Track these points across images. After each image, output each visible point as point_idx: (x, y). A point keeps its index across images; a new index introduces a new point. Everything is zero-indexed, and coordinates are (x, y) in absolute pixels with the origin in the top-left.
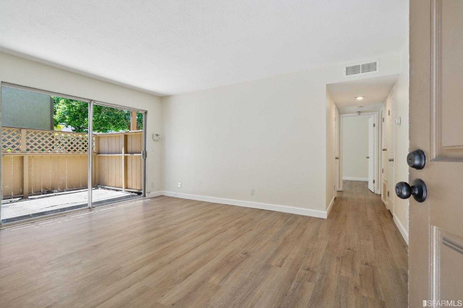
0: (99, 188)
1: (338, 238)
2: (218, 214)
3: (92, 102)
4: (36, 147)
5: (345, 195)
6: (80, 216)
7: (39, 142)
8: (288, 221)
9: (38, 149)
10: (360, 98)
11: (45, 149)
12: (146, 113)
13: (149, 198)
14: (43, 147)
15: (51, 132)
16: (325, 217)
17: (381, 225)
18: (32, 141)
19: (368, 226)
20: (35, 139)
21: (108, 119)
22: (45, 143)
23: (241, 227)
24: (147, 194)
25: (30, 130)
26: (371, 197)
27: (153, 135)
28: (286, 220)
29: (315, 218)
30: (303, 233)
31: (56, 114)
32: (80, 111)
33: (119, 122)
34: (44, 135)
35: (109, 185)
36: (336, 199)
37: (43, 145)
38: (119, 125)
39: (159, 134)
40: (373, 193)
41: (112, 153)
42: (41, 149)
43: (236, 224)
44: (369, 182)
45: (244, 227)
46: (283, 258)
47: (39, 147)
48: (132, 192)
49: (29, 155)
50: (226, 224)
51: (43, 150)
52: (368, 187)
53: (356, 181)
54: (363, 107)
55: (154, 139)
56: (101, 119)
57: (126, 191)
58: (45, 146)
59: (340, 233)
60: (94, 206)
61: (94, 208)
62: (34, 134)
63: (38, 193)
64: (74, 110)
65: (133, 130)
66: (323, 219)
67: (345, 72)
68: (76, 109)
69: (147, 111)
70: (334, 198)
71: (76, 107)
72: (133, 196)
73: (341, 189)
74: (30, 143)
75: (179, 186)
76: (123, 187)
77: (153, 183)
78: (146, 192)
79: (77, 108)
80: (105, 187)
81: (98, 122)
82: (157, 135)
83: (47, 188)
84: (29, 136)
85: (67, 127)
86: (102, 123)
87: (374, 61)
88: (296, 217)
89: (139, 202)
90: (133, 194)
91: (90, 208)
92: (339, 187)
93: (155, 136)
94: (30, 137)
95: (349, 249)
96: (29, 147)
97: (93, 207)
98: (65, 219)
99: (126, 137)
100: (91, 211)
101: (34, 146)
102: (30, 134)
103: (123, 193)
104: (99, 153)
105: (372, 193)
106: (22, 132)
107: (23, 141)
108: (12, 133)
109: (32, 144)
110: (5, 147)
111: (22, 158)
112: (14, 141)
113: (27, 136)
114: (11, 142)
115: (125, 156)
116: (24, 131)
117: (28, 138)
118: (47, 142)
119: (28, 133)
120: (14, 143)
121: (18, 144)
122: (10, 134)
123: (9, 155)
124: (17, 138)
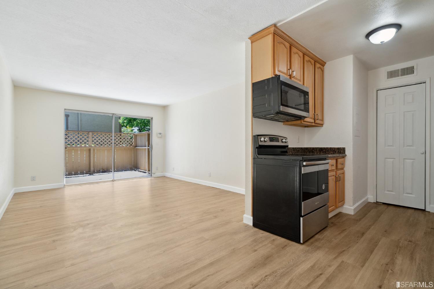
3: (114, 115)
4: (98, 143)
7: (99, 139)
9: (98, 144)
11: (103, 144)
12: (152, 119)
18: (95, 139)
20: (97, 138)
22: (102, 141)
24: (152, 175)
25: (94, 133)
31: (120, 119)
34: (102, 135)
35: (141, 169)
37: (101, 141)
39: (161, 132)
41: (142, 147)
47: (99, 143)
49: (94, 148)
51: (101, 145)
55: (158, 137)
58: (102, 142)
62: (96, 135)
63: (99, 172)
69: (153, 117)
74: (94, 140)
76: (147, 170)
77: (157, 167)
80: (139, 170)
82: (160, 134)
83: (104, 169)
91: (113, 181)
94: (94, 137)
96: (93, 143)
97: (115, 180)
99: (149, 135)
102: (94, 135)
104: (136, 147)
106: (90, 134)
107: (90, 140)
108: (85, 134)
109: (95, 141)
110: (81, 143)
111: (90, 150)
112: (85, 139)
113: (93, 136)
114: (84, 140)
115: (148, 148)
116: (91, 133)
117: (93, 137)
118: (103, 140)
119: (93, 134)
120: (85, 141)
121: (87, 141)
122: (83, 135)
123: (82, 148)
124: (87, 137)
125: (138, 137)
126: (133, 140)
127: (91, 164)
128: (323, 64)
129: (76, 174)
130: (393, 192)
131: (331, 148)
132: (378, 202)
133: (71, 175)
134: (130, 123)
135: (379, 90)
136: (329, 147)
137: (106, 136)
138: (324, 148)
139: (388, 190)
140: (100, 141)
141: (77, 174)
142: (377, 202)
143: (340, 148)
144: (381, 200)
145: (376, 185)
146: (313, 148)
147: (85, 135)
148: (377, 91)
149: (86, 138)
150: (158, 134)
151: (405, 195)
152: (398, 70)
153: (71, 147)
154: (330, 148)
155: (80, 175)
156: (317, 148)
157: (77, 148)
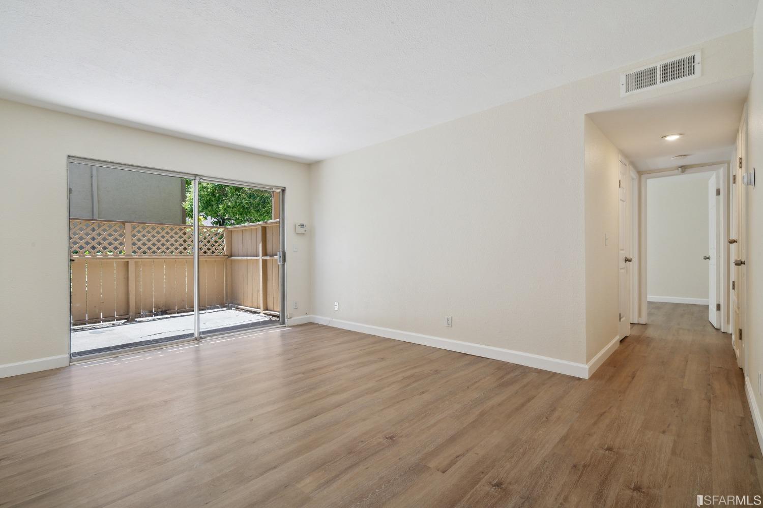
0: (233, 308)
1: (595, 423)
2: (382, 359)
3: (197, 177)
4: (145, 248)
5: (650, 332)
6: (179, 350)
7: (149, 240)
8: (505, 379)
9: (147, 250)
10: (672, 138)
11: (156, 250)
12: (283, 190)
13: (290, 327)
14: (154, 248)
15: (182, 227)
16: (585, 375)
17: (710, 400)
18: (139, 240)
19: (677, 400)
20: (144, 236)
21: (250, 204)
22: (156, 243)
23: (408, 385)
24: (286, 320)
25: (135, 225)
26: (712, 340)
27: (296, 226)
28: (502, 377)
29: (563, 376)
30: (523, 405)
31: (185, 201)
32: (213, 194)
33: (264, 209)
34: (156, 230)
35: (245, 304)
36: (627, 340)
37: (154, 245)
38: (264, 213)
39: (305, 223)
40: (717, 329)
41: (247, 256)
42: (152, 250)
43: (405, 378)
44: (711, 307)
45: (415, 385)
46: (458, 454)
47: (149, 248)
48: (273, 316)
49: (137, 260)
50: (387, 377)
51: (154, 252)
52: (708, 318)
53: (687, 305)
54: (688, 157)
55: (297, 232)
56: (239, 205)
57: (265, 314)
58: (156, 247)
59: (605, 412)
60: (202, 336)
61: (203, 339)
62: (141, 230)
63: (149, 313)
64: (206, 193)
65: (275, 219)
66: (579, 379)
67: (625, 85)
68: (208, 192)
69: (285, 188)
70: (618, 338)
71: (208, 188)
72: (270, 322)
73: (643, 320)
74: (137, 242)
75: (336, 308)
76: (262, 308)
77: (296, 303)
78: (286, 317)
79: (209, 190)
80: (241, 307)
81: (235, 209)
82: (302, 226)
83: (160, 307)
84: (135, 232)
85: (206, 218)
86: (241, 210)
87: (690, 55)
88: (524, 371)
89: (275, 332)
90: (274, 319)
91: (196, 340)
92: (640, 315)
93: (299, 228)
94: (136, 234)
95: (610, 449)
96: (135, 247)
97: (201, 338)
98: (160, 354)
99: (264, 230)
100: (198, 343)
101: (142, 246)
102: (137, 229)
103: (260, 317)
104: (231, 256)
105: (714, 330)
106: (126, 228)
107: (128, 240)
108: (113, 228)
109: (140, 244)
110: (105, 248)
111: (127, 264)
112: (116, 240)
113: (133, 232)
114: (113, 242)
115: (263, 260)
116: (128, 226)
117: (134, 236)
118: (159, 241)
119: (134, 228)
120: (116, 243)
121: (121, 244)
122: (111, 231)
123: (110, 260)
124: (121, 235)
125: (234, 236)
126: (223, 242)
127: (130, 297)
129: (95, 320)
133: (82, 324)
134: (210, 208)
137: (163, 233)
140: (150, 244)
141: (98, 320)
147: (116, 231)
149: (118, 238)
150: (297, 225)
153: (81, 257)
155: (105, 324)
157: (96, 261)
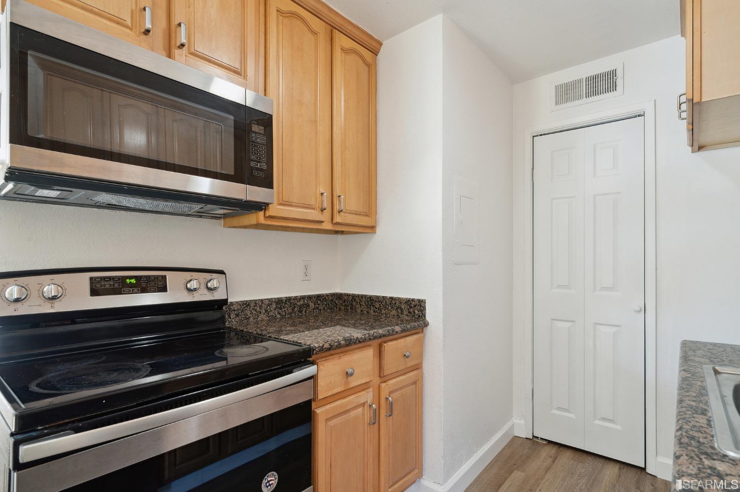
128: (373, 47)
130: (571, 413)
131: (392, 298)
132: (537, 438)
135: (538, 136)
136: (388, 295)
138: (378, 297)
139: (559, 407)
142: (533, 436)
143: (413, 300)
144: (543, 433)
145: (533, 391)
146: (354, 297)
148: (533, 137)
151: (597, 422)
152: (580, 81)
154: (390, 298)
156: (362, 296)
